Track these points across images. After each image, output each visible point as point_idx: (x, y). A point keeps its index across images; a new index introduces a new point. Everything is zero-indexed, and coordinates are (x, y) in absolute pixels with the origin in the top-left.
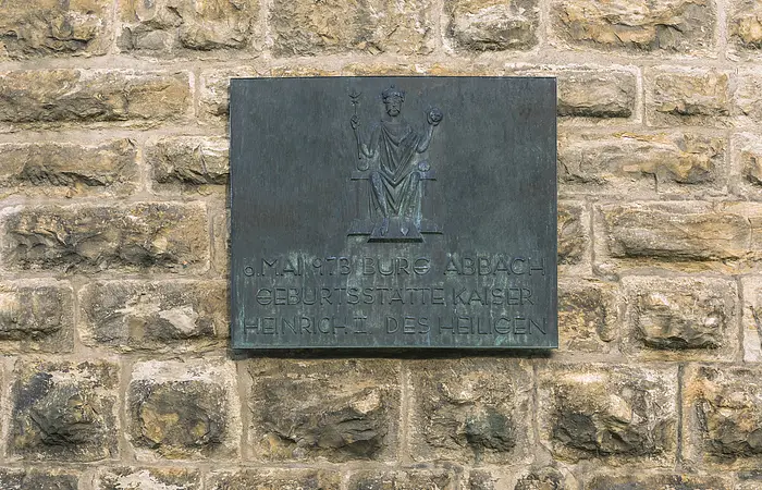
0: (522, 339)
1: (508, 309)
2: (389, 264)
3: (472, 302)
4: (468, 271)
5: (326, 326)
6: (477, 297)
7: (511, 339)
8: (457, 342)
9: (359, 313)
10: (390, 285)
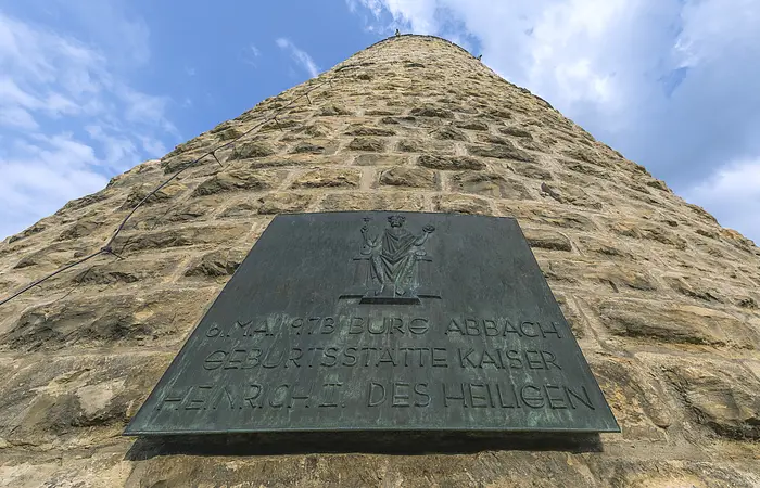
0: (565, 417)
1: (532, 375)
2: (381, 323)
3: (484, 366)
4: (474, 332)
5: (283, 394)
6: (488, 360)
7: (550, 416)
8: (473, 421)
9: (334, 378)
10: (380, 343)
